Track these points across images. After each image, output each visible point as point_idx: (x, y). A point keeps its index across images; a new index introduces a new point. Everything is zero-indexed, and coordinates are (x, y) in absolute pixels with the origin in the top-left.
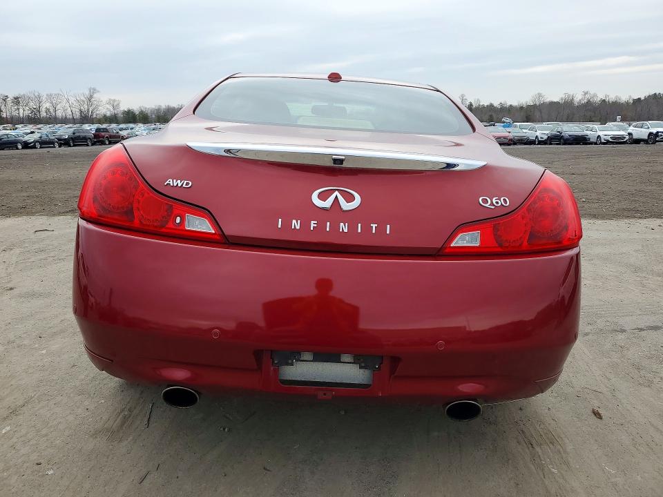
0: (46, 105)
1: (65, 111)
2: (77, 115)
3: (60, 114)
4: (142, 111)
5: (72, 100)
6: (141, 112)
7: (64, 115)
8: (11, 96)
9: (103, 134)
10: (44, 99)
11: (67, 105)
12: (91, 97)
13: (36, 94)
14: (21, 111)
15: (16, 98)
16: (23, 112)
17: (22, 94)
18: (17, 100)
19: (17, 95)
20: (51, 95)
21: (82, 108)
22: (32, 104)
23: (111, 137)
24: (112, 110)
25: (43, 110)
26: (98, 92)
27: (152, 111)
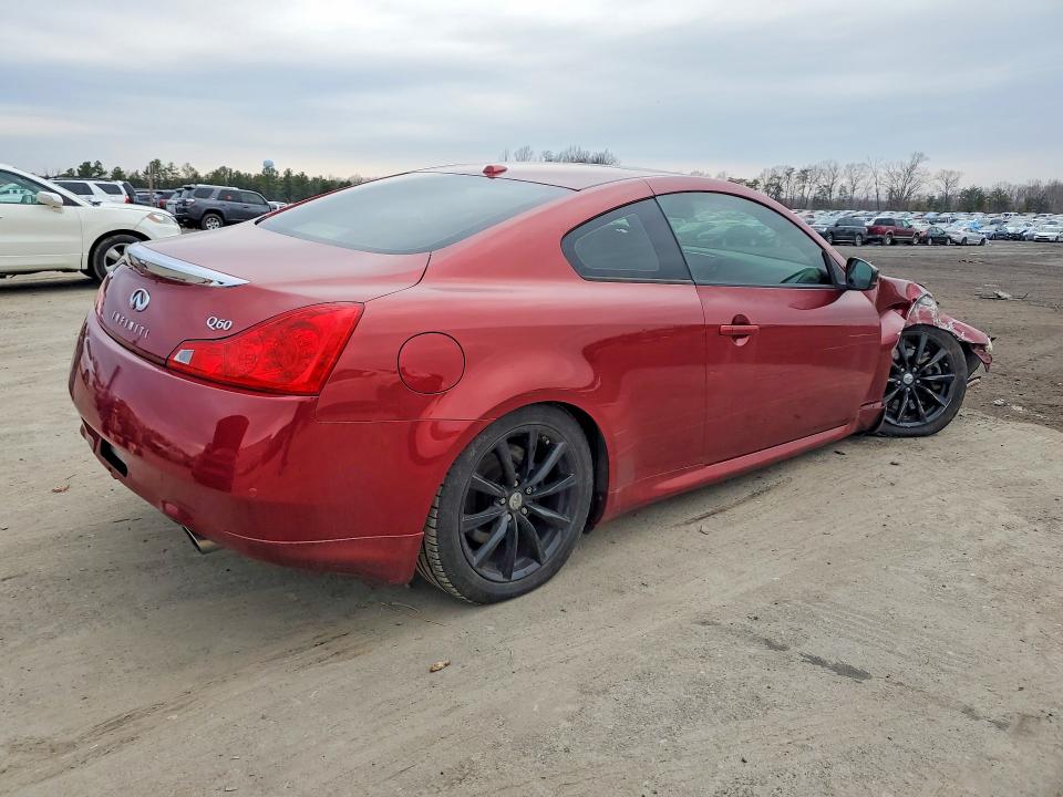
0: (843, 181)
1: (868, 189)
2: (884, 198)
3: (859, 194)
4: (999, 191)
5: (882, 172)
6: (998, 193)
7: (865, 196)
8: (798, 169)
9: (884, 227)
10: (841, 172)
11: (873, 181)
12: (913, 167)
13: (833, 165)
14: (807, 189)
15: (804, 172)
16: (810, 192)
17: (813, 164)
18: (804, 176)
19: (806, 167)
20: (853, 166)
21: (895, 185)
22: (823, 181)
23: (897, 232)
24: (943, 188)
25: (837, 188)
26: (927, 159)
27: (1021, 192)
